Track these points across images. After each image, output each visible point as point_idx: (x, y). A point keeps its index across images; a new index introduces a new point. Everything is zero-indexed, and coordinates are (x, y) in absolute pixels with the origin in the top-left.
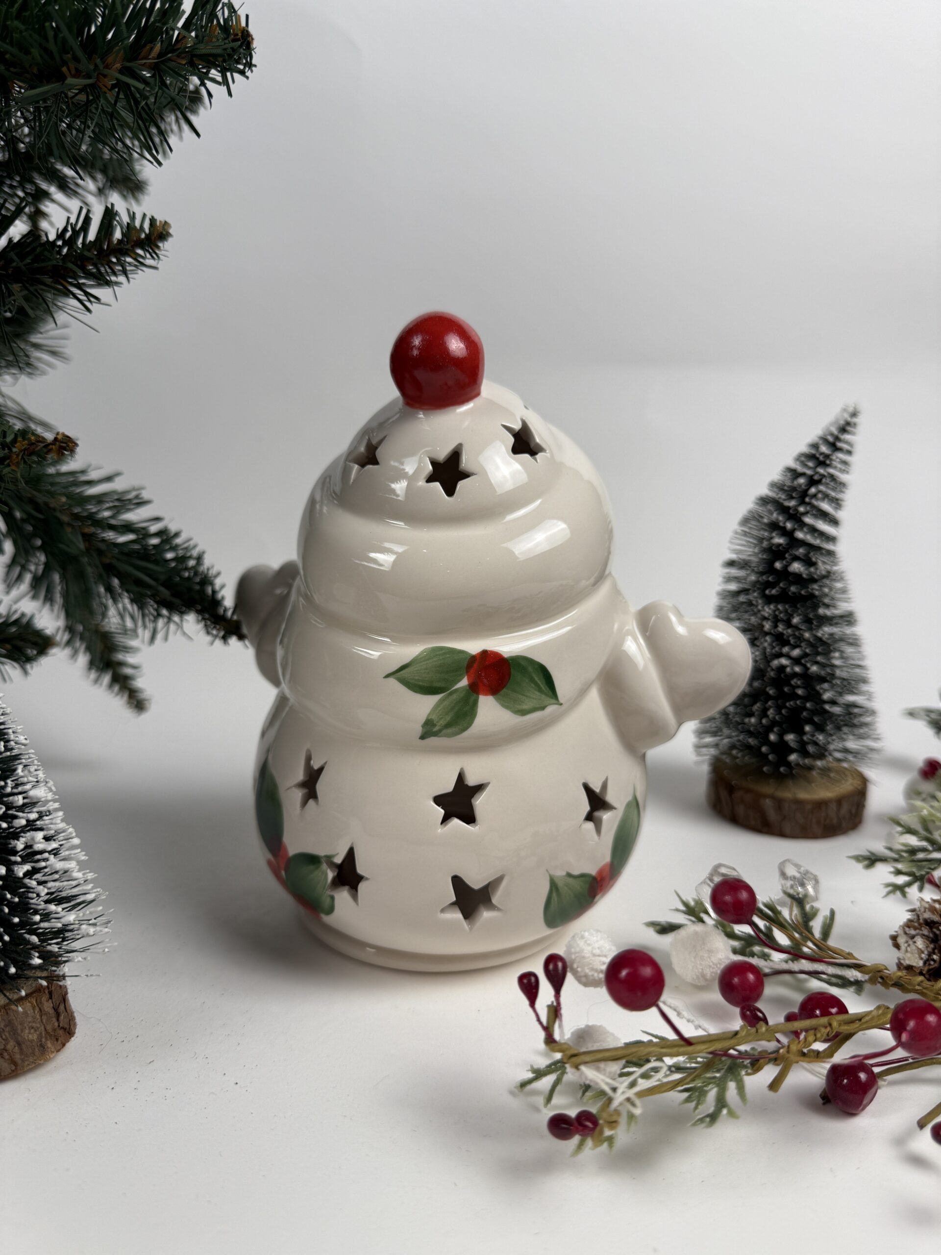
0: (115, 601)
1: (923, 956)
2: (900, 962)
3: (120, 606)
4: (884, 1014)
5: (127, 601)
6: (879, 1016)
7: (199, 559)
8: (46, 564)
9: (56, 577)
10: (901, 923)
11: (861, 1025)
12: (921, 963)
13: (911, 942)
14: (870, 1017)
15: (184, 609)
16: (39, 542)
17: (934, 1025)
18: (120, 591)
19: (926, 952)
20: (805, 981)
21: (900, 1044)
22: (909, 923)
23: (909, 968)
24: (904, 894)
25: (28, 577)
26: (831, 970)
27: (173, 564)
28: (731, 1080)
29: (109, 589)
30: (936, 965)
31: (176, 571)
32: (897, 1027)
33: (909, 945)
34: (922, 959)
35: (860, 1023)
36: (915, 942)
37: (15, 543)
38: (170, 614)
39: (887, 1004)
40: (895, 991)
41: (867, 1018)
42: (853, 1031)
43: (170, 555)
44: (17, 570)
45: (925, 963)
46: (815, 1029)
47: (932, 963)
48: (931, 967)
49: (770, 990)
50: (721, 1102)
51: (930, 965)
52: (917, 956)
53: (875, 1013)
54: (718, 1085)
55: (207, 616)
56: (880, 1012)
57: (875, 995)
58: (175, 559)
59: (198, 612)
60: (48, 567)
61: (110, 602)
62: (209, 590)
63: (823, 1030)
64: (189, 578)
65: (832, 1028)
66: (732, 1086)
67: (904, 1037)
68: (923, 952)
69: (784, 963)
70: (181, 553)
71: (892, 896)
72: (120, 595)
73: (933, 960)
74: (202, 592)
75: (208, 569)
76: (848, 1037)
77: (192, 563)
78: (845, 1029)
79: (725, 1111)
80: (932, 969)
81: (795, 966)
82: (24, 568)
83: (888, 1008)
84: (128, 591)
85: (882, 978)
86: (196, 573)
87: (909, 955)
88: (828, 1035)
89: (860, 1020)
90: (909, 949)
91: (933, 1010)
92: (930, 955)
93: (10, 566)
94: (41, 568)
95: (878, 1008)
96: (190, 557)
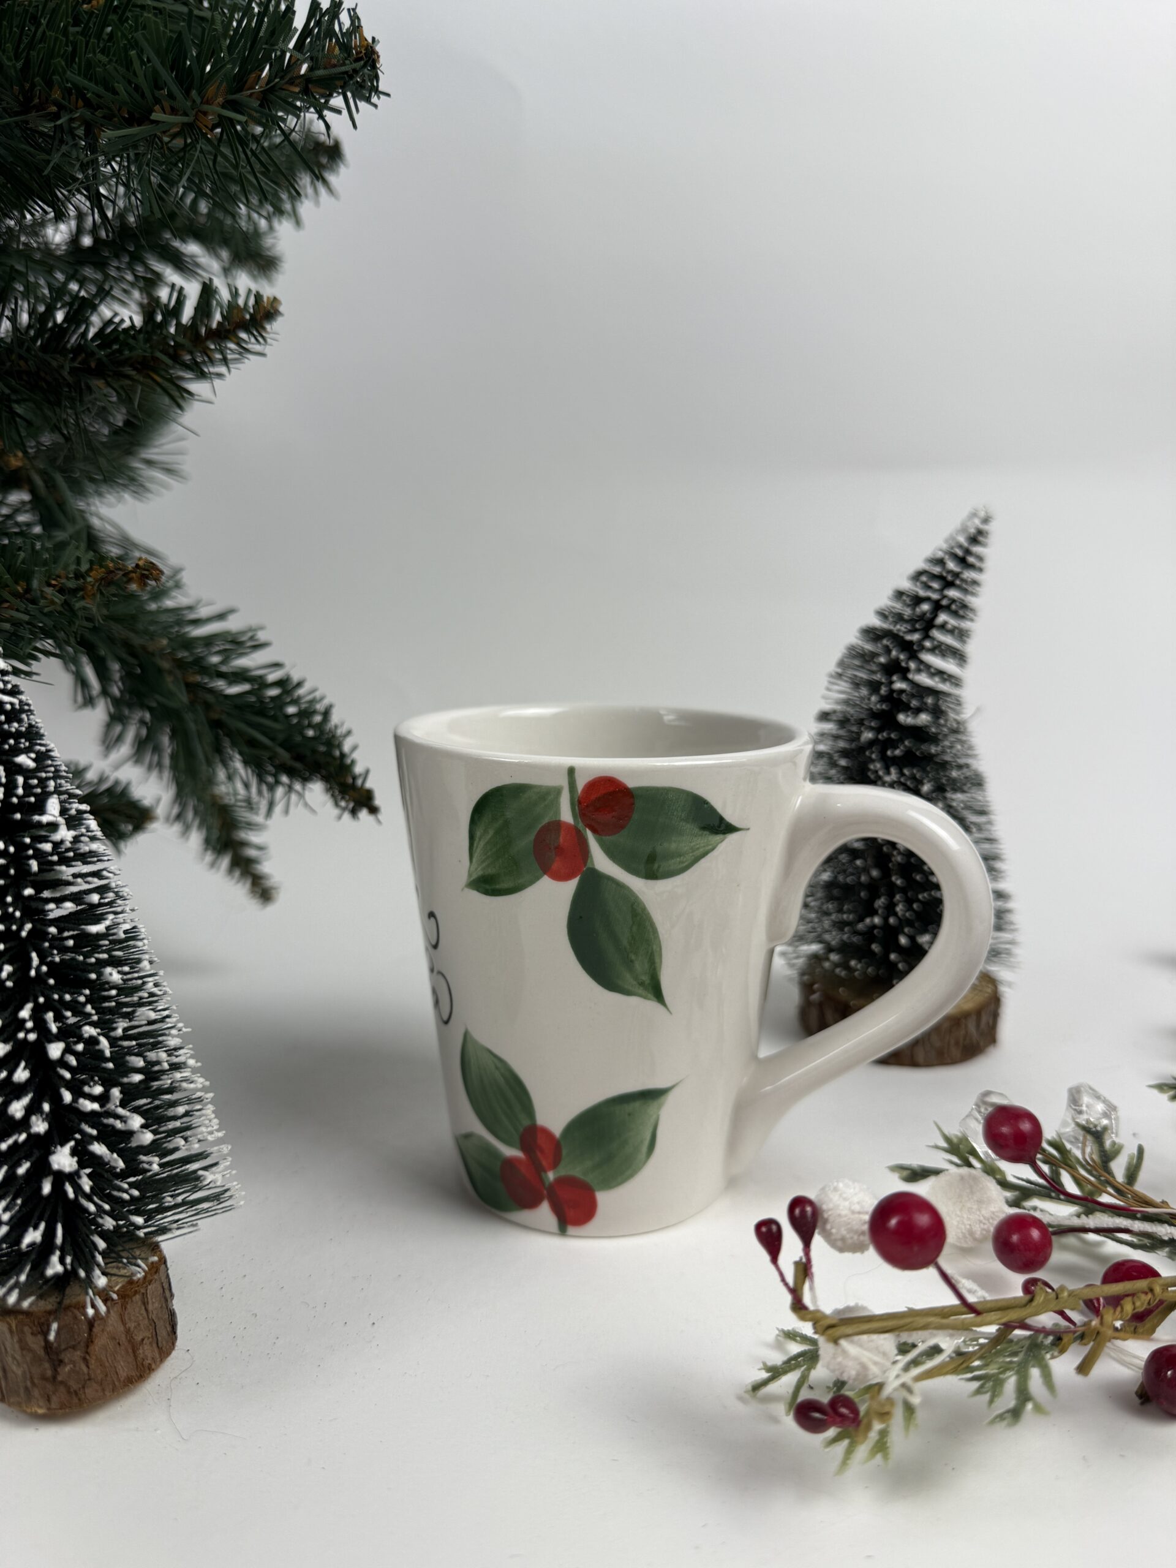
0: (224, 763)
3: (231, 769)
5: (239, 765)
9: (165, 736)
18: (231, 753)
26: (1135, 1226)
27: (295, 721)
29: (219, 752)
31: (299, 729)
43: (291, 710)
50: (1024, 1394)
55: (334, 784)
58: (297, 714)
59: (325, 780)
61: (218, 764)
62: (337, 753)
64: (314, 740)
69: (1075, 1218)
70: (304, 706)
72: (231, 757)
74: (330, 756)
75: (336, 727)
77: (317, 719)
79: (1029, 1406)
81: (1088, 1223)
84: (240, 753)
86: (322, 734)
93: (108, 724)
94: (145, 728)
96: (315, 712)
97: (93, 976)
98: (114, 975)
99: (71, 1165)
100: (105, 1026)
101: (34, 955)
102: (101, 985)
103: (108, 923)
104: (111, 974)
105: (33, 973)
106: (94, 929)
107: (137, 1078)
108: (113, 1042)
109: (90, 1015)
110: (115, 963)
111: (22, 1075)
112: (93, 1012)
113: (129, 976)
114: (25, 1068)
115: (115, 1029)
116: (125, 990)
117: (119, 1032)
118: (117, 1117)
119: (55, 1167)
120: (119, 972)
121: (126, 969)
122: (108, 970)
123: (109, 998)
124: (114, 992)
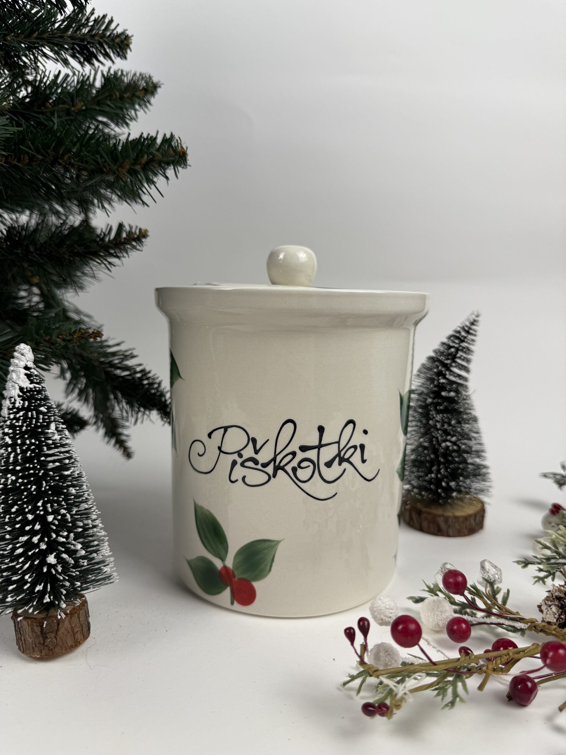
0: (118, 404)
1: (556, 616)
2: (543, 620)
3: (121, 406)
4: (536, 648)
5: (124, 404)
6: (534, 649)
7: (159, 384)
8: (86, 384)
9: (91, 391)
10: (543, 598)
11: (525, 654)
12: (555, 620)
13: (549, 609)
14: (529, 649)
15: (151, 408)
16: (83, 374)
17: (563, 655)
18: (121, 399)
19: (557, 614)
20: (495, 628)
21: (546, 665)
22: (548, 598)
23: (549, 623)
24: (544, 583)
25: (77, 391)
26: (507, 622)
27: (147, 386)
28: (459, 682)
29: (116, 398)
30: (563, 621)
31: (148, 390)
32: (544, 657)
33: (548, 611)
34: (555, 618)
35: (524, 653)
36: (551, 609)
37: (72, 374)
38: (145, 411)
39: (537, 642)
40: (541, 634)
41: (528, 650)
42: (520, 658)
43: (145, 382)
44: (72, 386)
45: (557, 620)
46: (501, 657)
47: (561, 620)
48: (561, 622)
49: (475, 633)
50: (455, 695)
51: (560, 621)
52: (553, 616)
53: (532, 647)
54: (453, 685)
55: (162, 412)
56: (535, 647)
57: (531, 637)
58: (148, 384)
59: (158, 410)
60: (87, 386)
61: (116, 405)
62: (163, 399)
63: (505, 657)
64: (154, 394)
65: (509, 656)
66: (460, 684)
67: (548, 661)
68: (556, 614)
69: (482, 619)
70: (151, 381)
71: (537, 583)
72: (121, 401)
73: (562, 618)
74: (160, 400)
75: (163, 389)
76: (518, 660)
77: (156, 386)
78: (516, 656)
79: (458, 699)
80: (561, 623)
81: (488, 620)
82: (75, 385)
83: (539, 645)
84: (125, 399)
85: (535, 627)
86: (158, 391)
87: (548, 616)
88: (507, 660)
89: (524, 651)
90: (548, 612)
91: (562, 647)
92: (559, 615)
93: (69, 385)
94: (83, 386)
95: (533, 644)
96: (155, 383)
97: (65, 491)
98: (73, 491)
99: (54, 561)
100: (69, 510)
101: (44, 482)
102: (68, 494)
103: (71, 471)
104: (72, 490)
105: (43, 489)
106: (66, 473)
107: (80, 530)
108: (72, 516)
109: (63, 505)
110: (74, 486)
111: (37, 527)
112: (65, 504)
113: (78, 491)
114: (39, 525)
115: (72, 511)
116: (77, 496)
117: (74, 512)
118: (72, 544)
119: (49, 562)
120: (75, 490)
121: (78, 488)
122: (71, 489)
123: (70, 499)
124: (73, 497)
